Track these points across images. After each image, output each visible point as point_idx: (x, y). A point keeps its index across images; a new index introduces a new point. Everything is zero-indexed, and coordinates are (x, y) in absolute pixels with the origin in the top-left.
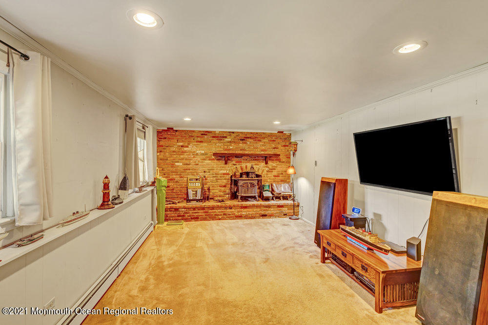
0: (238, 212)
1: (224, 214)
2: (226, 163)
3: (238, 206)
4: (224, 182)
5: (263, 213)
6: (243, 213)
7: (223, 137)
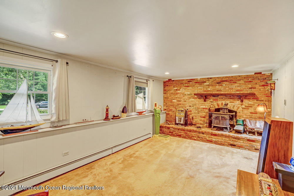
0: (209, 137)
1: (198, 137)
2: (205, 101)
3: (208, 133)
4: (204, 114)
5: (232, 142)
6: (213, 139)
7: (203, 82)
